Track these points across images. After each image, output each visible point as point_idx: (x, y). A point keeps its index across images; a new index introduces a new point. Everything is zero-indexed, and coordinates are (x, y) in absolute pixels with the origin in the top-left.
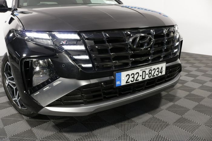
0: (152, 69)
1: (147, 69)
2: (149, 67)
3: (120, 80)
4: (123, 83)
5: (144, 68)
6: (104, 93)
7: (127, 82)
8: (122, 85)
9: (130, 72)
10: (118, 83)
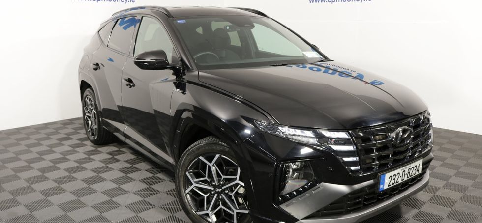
0: (411, 168)
1: (406, 168)
2: (409, 166)
3: (383, 184)
4: (386, 187)
5: (404, 168)
6: (366, 200)
7: (389, 186)
8: (384, 189)
9: (392, 174)
10: (381, 187)
